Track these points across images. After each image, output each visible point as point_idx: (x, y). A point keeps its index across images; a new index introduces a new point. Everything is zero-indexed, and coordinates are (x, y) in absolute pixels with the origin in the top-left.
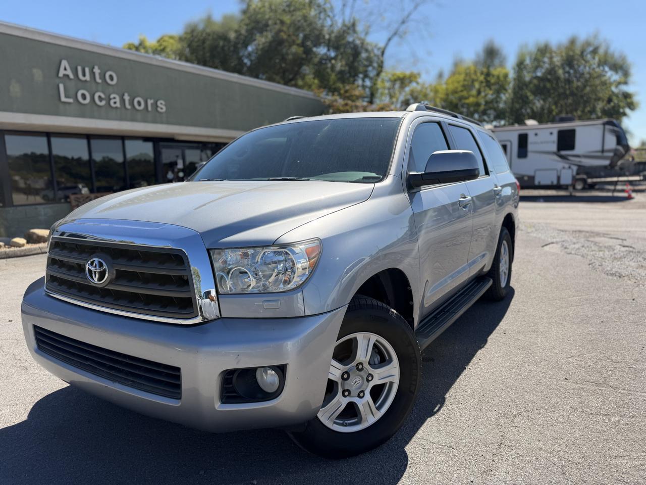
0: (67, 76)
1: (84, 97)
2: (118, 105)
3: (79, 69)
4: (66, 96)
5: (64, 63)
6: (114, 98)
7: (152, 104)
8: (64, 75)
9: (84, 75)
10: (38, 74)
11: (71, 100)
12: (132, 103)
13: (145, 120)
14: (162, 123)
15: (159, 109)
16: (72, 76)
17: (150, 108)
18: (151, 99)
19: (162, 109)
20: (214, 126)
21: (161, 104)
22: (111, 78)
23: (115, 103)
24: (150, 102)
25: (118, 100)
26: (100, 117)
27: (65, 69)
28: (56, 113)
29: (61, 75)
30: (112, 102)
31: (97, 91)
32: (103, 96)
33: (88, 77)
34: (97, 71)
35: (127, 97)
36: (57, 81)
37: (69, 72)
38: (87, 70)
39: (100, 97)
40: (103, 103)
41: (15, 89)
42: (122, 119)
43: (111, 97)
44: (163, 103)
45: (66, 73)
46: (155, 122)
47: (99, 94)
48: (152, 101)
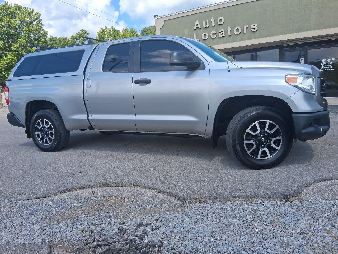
1: (205, 36)
2: (224, 35)
3: (204, 22)
4: (196, 39)
5: (197, 22)
6: (222, 31)
7: (247, 28)
8: (197, 28)
10: (186, 31)
11: (199, 39)
12: (233, 31)
14: (255, 38)
15: (253, 30)
16: (200, 28)
17: (245, 32)
19: (255, 29)
20: (308, 29)
21: (254, 26)
22: (221, 20)
23: (222, 34)
24: (245, 27)
25: (223, 33)
26: (213, 45)
27: (197, 25)
29: (195, 28)
30: (220, 34)
32: (215, 33)
33: (208, 25)
34: (213, 20)
35: (229, 29)
36: (193, 32)
37: (199, 26)
38: (208, 21)
40: (215, 36)
42: (226, 43)
43: (220, 31)
44: (256, 25)
45: (197, 26)
46: (249, 38)
47: (213, 32)
48: (247, 26)
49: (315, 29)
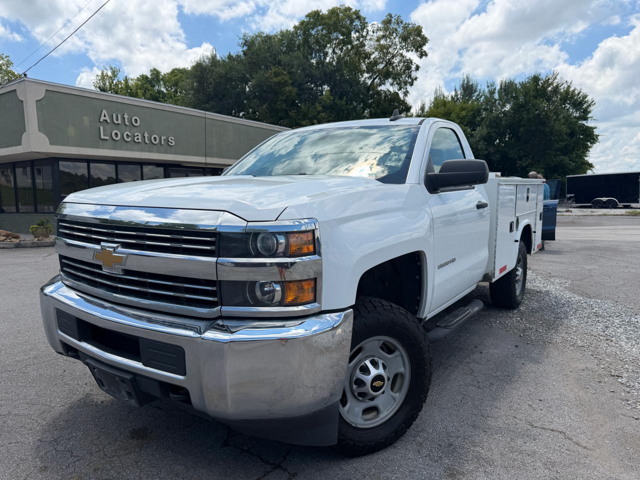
0: (106, 120)
1: (116, 134)
2: (140, 140)
3: (114, 115)
4: (104, 136)
5: (104, 112)
6: (138, 136)
7: (164, 139)
8: (104, 120)
9: (117, 120)
10: (86, 119)
11: (108, 138)
12: (150, 140)
13: (159, 152)
14: (171, 153)
15: (170, 143)
16: (109, 121)
17: (163, 143)
18: (164, 136)
19: (172, 143)
21: (171, 139)
22: (136, 120)
23: (138, 139)
24: (163, 138)
25: (140, 137)
26: (127, 150)
27: (105, 116)
28: (97, 147)
29: (101, 120)
30: (136, 138)
31: (126, 131)
32: (129, 134)
33: (119, 122)
34: (126, 116)
35: (146, 135)
36: (99, 124)
37: (107, 118)
38: (119, 116)
39: (127, 135)
40: (130, 139)
41: (71, 131)
42: (142, 151)
43: (136, 135)
44: (173, 139)
45: (105, 118)
46: (166, 153)
47: (127, 133)
48: (165, 137)
49: (217, 157)
